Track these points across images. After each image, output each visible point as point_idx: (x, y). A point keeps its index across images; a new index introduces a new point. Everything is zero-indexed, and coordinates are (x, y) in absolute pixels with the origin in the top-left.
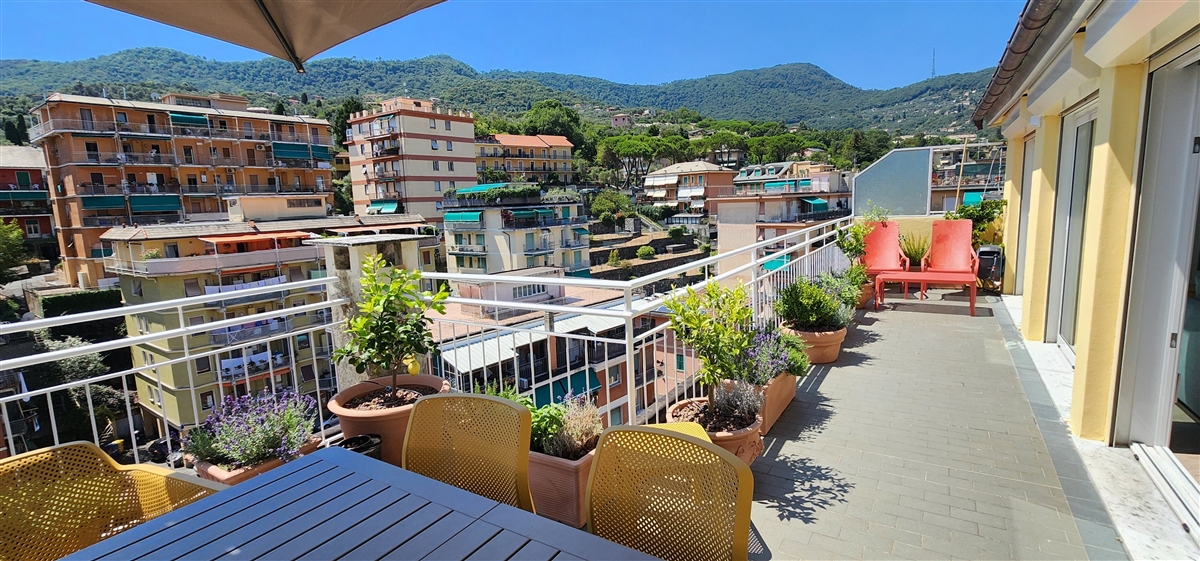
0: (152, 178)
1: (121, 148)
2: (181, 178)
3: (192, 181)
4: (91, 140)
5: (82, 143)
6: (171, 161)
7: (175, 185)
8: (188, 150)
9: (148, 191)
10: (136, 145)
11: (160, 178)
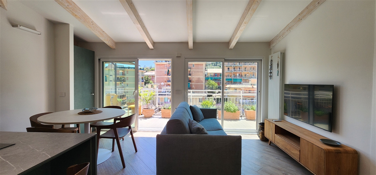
0: (238, 75)
1: (233, 68)
2: (243, 75)
3: (245, 75)
4: (229, 67)
5: (227, 67)
6: (242, 71)
7: (242, 76)
8: (245, 68)
9: (237, 77)
10: (236, 68)
11: (239, 74)
